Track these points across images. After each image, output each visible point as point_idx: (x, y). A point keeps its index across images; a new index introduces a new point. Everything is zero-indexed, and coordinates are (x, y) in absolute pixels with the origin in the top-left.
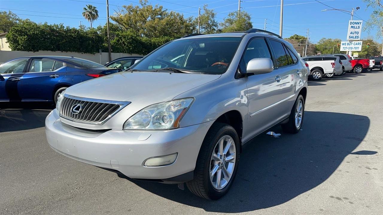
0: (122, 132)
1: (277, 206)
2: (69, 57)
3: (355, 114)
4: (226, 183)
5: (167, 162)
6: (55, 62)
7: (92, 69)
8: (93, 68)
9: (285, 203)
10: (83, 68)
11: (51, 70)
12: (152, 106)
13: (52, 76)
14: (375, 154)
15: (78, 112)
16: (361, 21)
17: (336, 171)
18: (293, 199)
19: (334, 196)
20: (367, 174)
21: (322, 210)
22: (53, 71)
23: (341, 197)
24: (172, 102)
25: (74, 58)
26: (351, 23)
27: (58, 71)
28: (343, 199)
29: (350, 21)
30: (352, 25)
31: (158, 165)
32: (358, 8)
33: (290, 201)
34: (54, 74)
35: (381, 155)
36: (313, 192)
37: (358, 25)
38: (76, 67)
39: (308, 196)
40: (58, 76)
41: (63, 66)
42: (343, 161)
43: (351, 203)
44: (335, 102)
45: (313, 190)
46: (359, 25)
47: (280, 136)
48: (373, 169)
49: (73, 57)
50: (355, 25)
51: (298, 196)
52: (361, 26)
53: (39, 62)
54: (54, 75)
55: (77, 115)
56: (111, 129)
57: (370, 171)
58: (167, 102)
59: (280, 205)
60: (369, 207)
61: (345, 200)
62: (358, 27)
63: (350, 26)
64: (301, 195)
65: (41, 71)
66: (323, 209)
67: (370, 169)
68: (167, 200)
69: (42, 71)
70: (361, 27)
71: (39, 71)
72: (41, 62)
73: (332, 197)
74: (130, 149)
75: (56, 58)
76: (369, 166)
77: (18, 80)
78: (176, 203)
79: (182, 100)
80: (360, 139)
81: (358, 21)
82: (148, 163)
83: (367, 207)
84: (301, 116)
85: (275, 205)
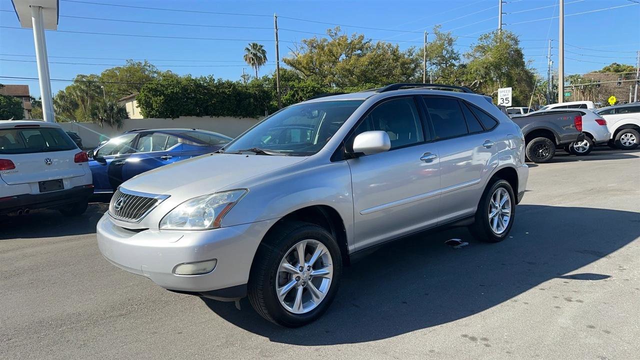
0: (158, 231)
2: (189, 130)
5: (201, 270)
6: (169, 137)
7: (216, 145)
8: (220, 144)
11: (163, 148)
13: (164, 157)
14: (603, 280)
15: (120, 207)
17: (507, 302)
19: (470, 334)
21: (432, 351)
22: (165, 150)
23: (480, 336)
24: (215, 195)
25: (197, 130)
27: (172, 150)
31: (191, 274)
34: (165, 154)
38: (194, 144)
39: (430, 332)
40: (170, 157)
41: (178, 143)
49: (194, 129)
53: (149, 139)
54: (167, 156)
56: (148, 229)
57: (567, 303)
58: (209, 195)
65: (151, 152)
66: (437, 350)
67: (571, 301)
71: (149, 151)
72: (151, 138)
73: (465, 336)
74: (159, 253)
75: (171, 132)
77: (122, 164)
79: (229, 192)
82: (179, 270)
84: (509, 215)
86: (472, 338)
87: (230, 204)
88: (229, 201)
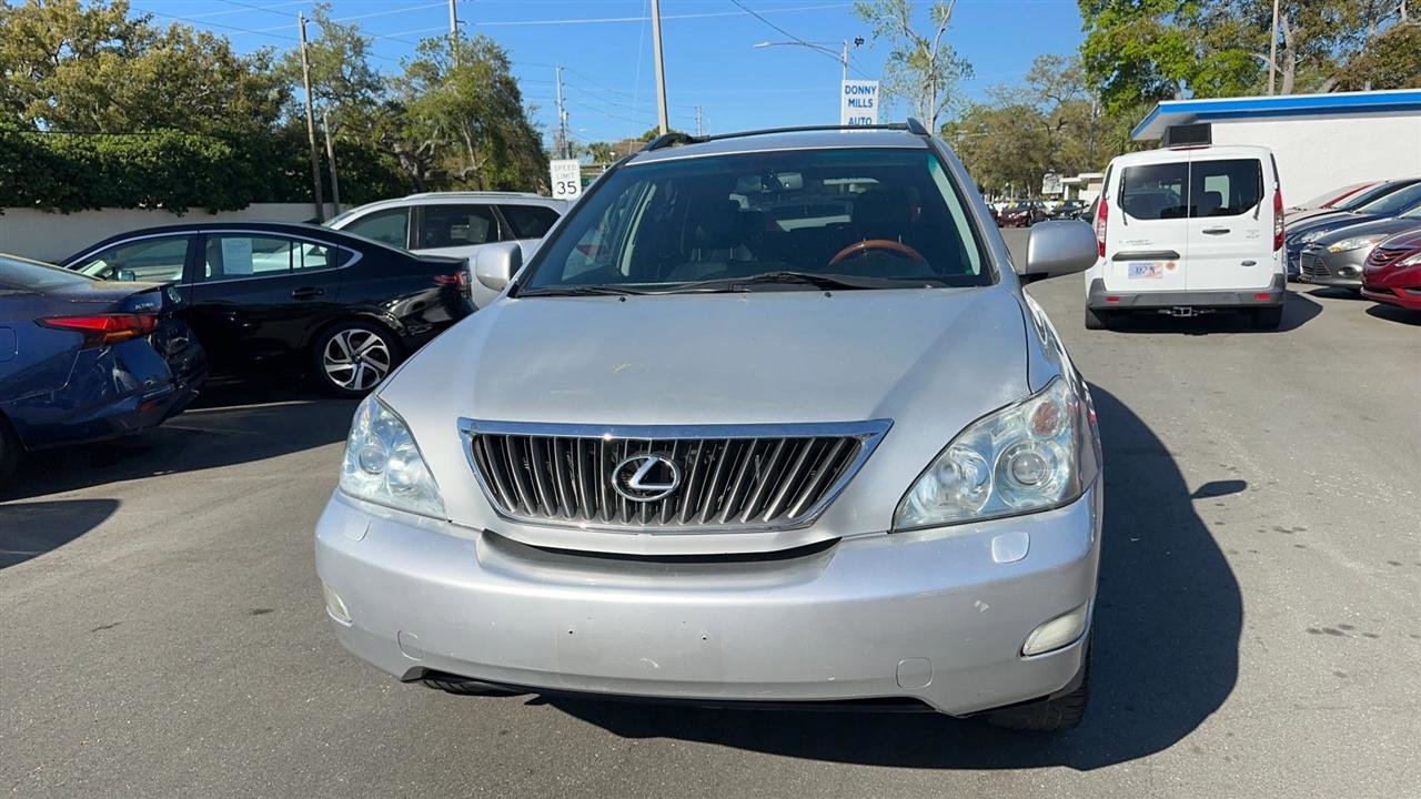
10: (12, 292)
14: (1248, 489)
15: (669, 488)
16: (875, 84)
20: (1299, 546)
21: (1340, 674)
23: (1333, 625)
24: (1038, 402)
26: (849, 90)
28: (1344, 632)
29: (844, 83)
30: (852, 96)
32: (859, 42)
35: (1261, 487)
37: (867, 97)
39: (1262, 643)
43: (1373, 636)
46: (870, 96)
48: (1295, 529)
50: (859, 96)
52: (875, 97)
55: (658, 503)
56: (837, 540)
58: (1020, 404)
61: (1350, 632)
62: (867, 104)
63: (845, 98)
66: (1339, 669)
70: (875, 103)
73: (1313, 631)
74: (978, 603)
76: (1277, 524)
79: (1054, 390)
81: (868, 84)
82: (1033, 642)
86: (1328, 631)
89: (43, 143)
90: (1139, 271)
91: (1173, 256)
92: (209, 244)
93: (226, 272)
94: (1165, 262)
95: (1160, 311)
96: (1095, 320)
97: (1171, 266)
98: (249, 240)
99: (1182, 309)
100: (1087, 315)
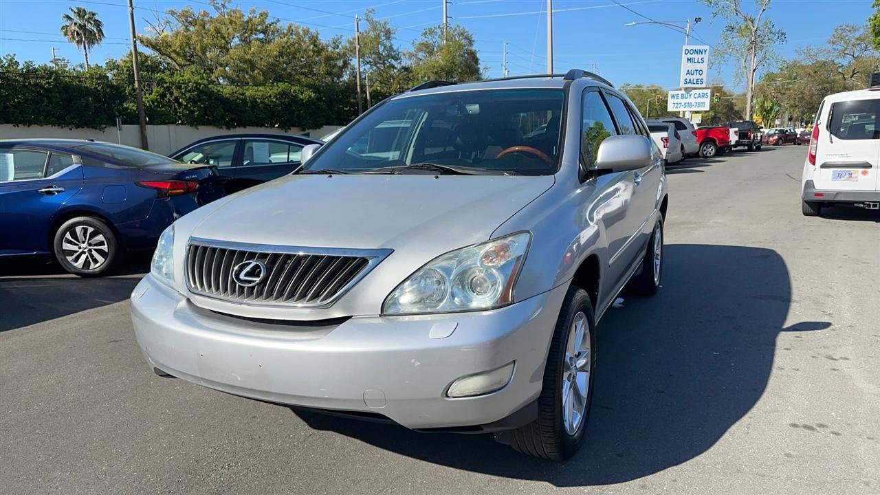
0: (380, 320)
1: (698, 458)
2: (83, 141)
3: (747, 246)
4: (578, 418)
5: (495, 384)
6: (51, 154)
7: (151, 168)
9: (712, 449)
10: (127, 167)
11: (40, 174)
12: (446, 256)
13: (43, 190)
14: (829, 329)
15: (258, 280)
16: (707, 47)
17: (774, 371)
18: (722, 439)
19: (797, 422)
20: (834, 370)
21: (789, 455)
22: (45, 177)
23: (813, 423)
24: (491, 245)
25: (96, 142)
26: (687, 52)
27: (62, 176)
28: (818, 429)
29: (684, 48)
30: (689, 56)
31: (478, 393)
32: (698, 20)
33: (717, 443)
34: (50, 184)
35: (840, 329)
36: (752, 420)
37: (700, 56)
38: (107, 165)
39: (748, 428)
40: (60, 189)
41: (72, 163)
42: (777, 347)
43: (837, 434)
44: (695, 223)
45: (749, 414)
46: (703, 56)
47: (623, 303)
48: (841, 358)
49: (92, 141)
50: (696, 56)
51: (729, 430)
52: (706, 57)
53: (5, 156)
54: (52, 187)
55: (253, 288)
56: (349, 317)
57: (837, 363)
58: (480, 245)
59: (703, 454)
60: (872, 439)
61: (822, 429)
62: (700, 61)
63: (684, 57)
64: (734, 428)
65: (11, 179)
66: (791, 452)
67: (835, 359)
68: (458, 471)
69: (14, 179)
70: (706, 60)
71: (7, 179)
72: (10, 156)
73: (795, 425)
74: (413, 361)
75: (52, 144)
76: (831, 353)
78: (480, 475)
79: (510, 238)
80: (783, 298)
81: (701, 47)
82: (455, 389)
83: (869, 438)
84: (659, 257)
85: (693, 457)
86: (806, 427)
87: (518, 258)
88: (513, 254)
89: (219, 91)
90: (840, 176)
91: (867, 166)
92: (247, 145)
93: (255, 161)
94: (861, 170)
95: (856, 205)
96: (809, 209)
97: (865, 173)
98: (267, 144)
99: (871, 204)
100: (803, 206)
